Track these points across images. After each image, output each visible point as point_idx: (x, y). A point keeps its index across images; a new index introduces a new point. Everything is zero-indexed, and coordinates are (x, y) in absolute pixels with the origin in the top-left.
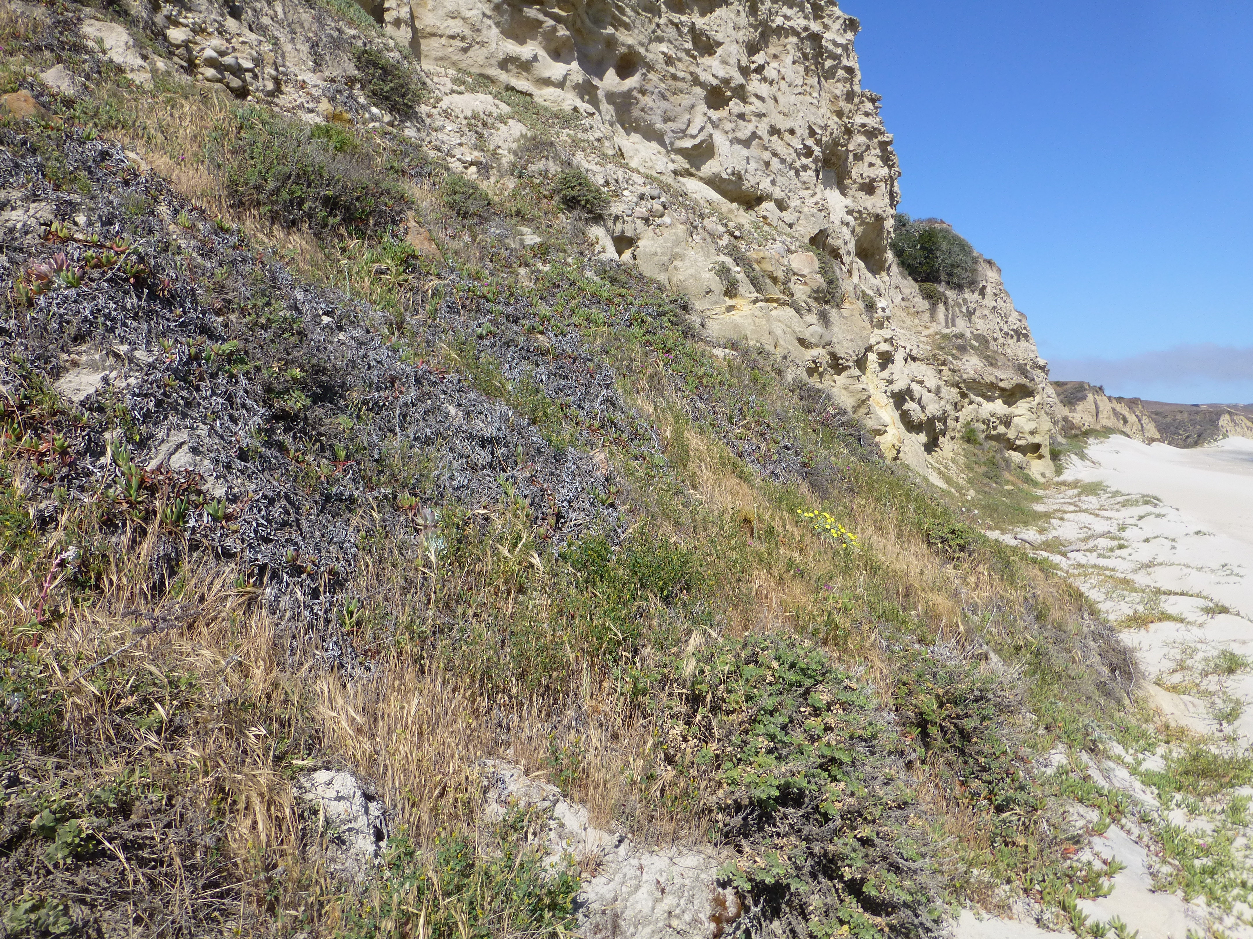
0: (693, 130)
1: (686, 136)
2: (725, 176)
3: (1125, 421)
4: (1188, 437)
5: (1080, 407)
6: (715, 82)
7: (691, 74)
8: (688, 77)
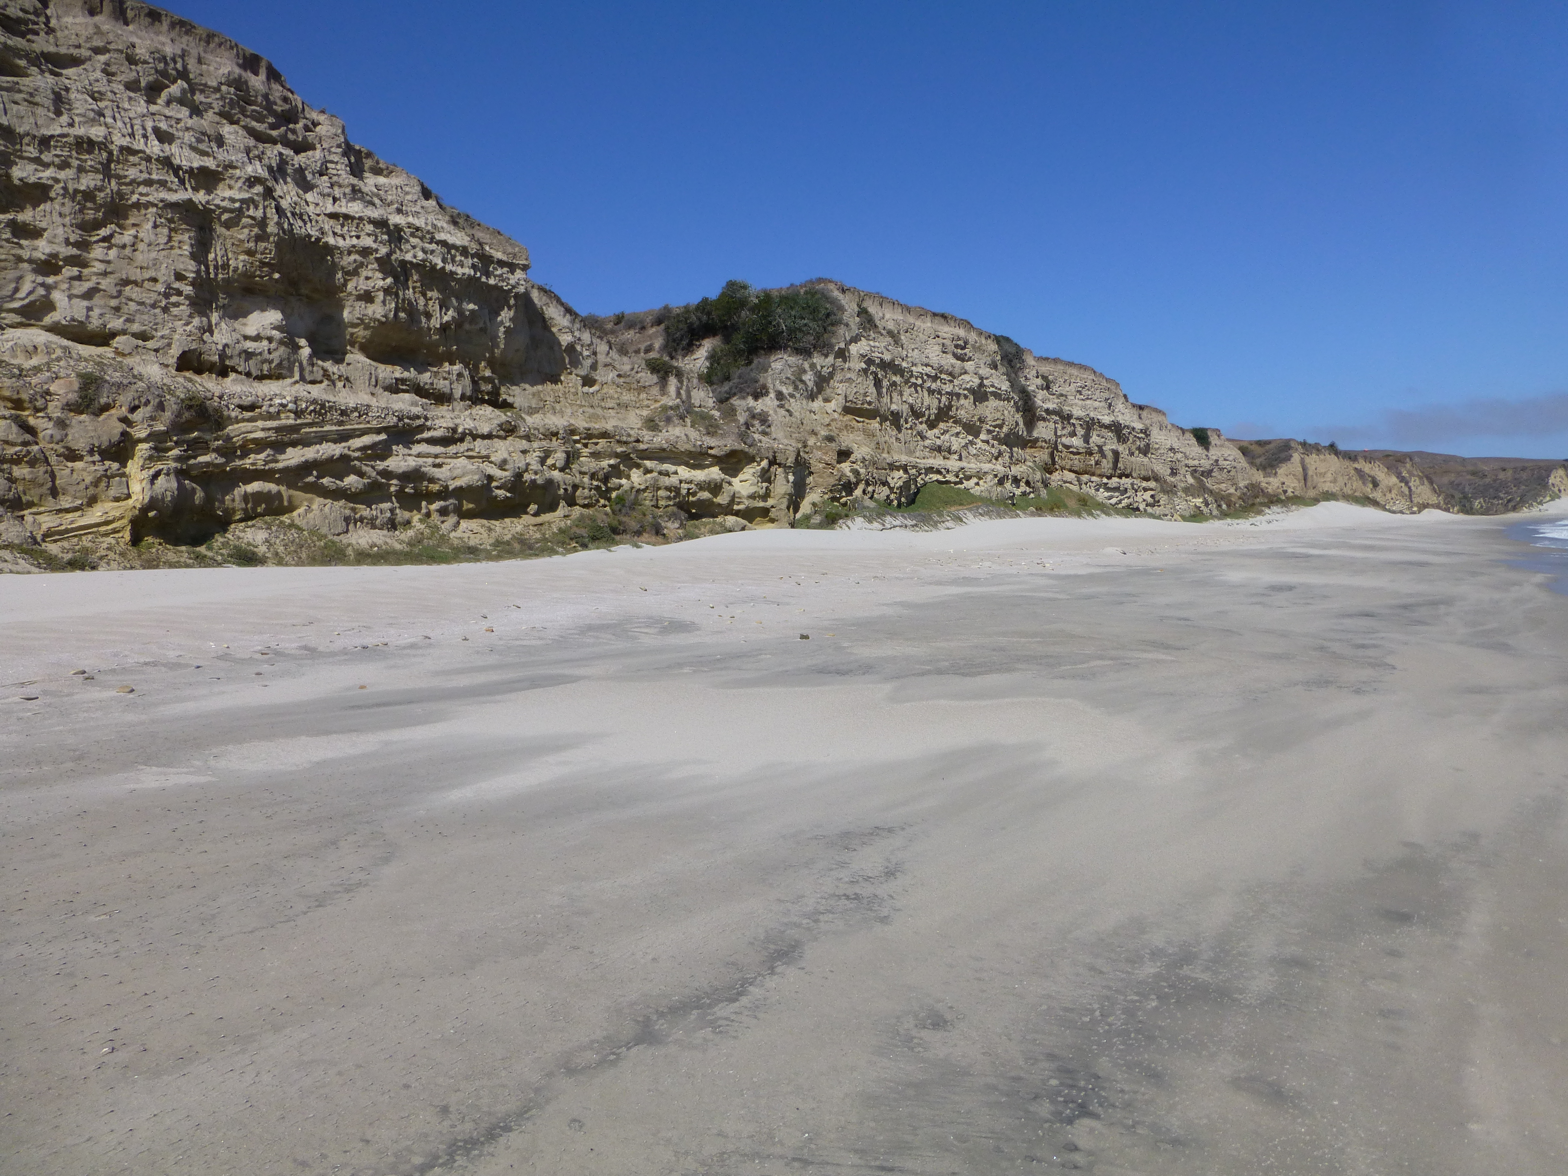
0: (21, 294)
1: (15, 299)
2: (64, 322)
3: (1375, 484)
4: (1509, 501)
5: (1282, 470)
6: (43, 257)
7: (13, 255)
8: (11, 257)
